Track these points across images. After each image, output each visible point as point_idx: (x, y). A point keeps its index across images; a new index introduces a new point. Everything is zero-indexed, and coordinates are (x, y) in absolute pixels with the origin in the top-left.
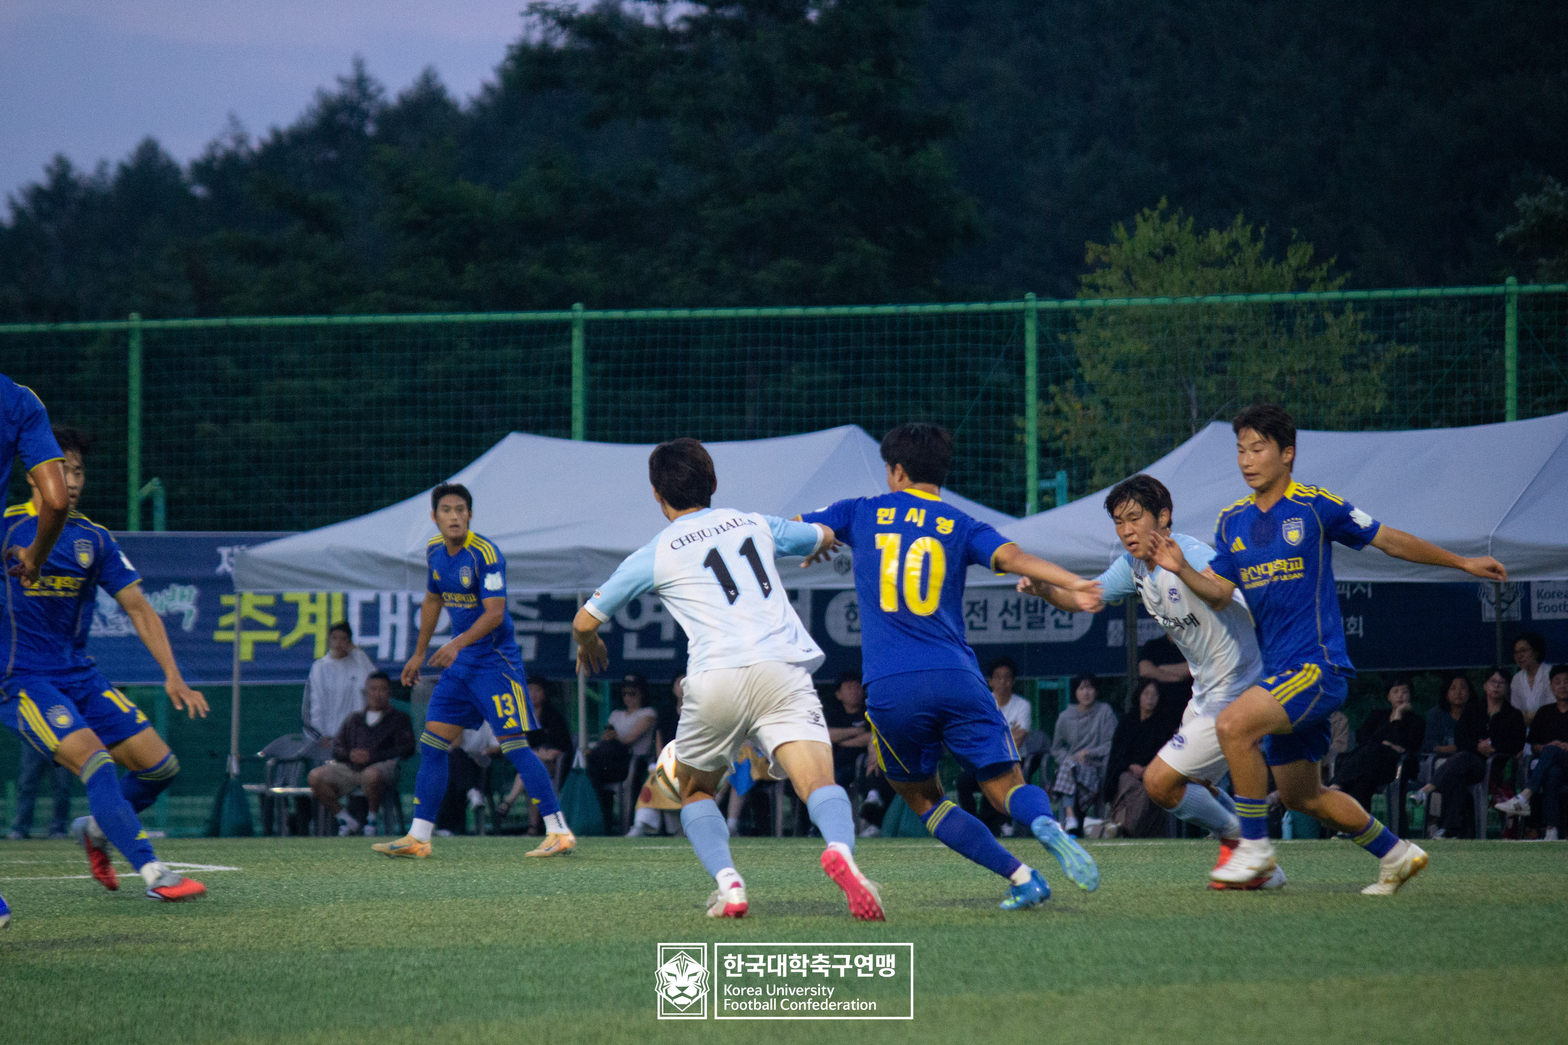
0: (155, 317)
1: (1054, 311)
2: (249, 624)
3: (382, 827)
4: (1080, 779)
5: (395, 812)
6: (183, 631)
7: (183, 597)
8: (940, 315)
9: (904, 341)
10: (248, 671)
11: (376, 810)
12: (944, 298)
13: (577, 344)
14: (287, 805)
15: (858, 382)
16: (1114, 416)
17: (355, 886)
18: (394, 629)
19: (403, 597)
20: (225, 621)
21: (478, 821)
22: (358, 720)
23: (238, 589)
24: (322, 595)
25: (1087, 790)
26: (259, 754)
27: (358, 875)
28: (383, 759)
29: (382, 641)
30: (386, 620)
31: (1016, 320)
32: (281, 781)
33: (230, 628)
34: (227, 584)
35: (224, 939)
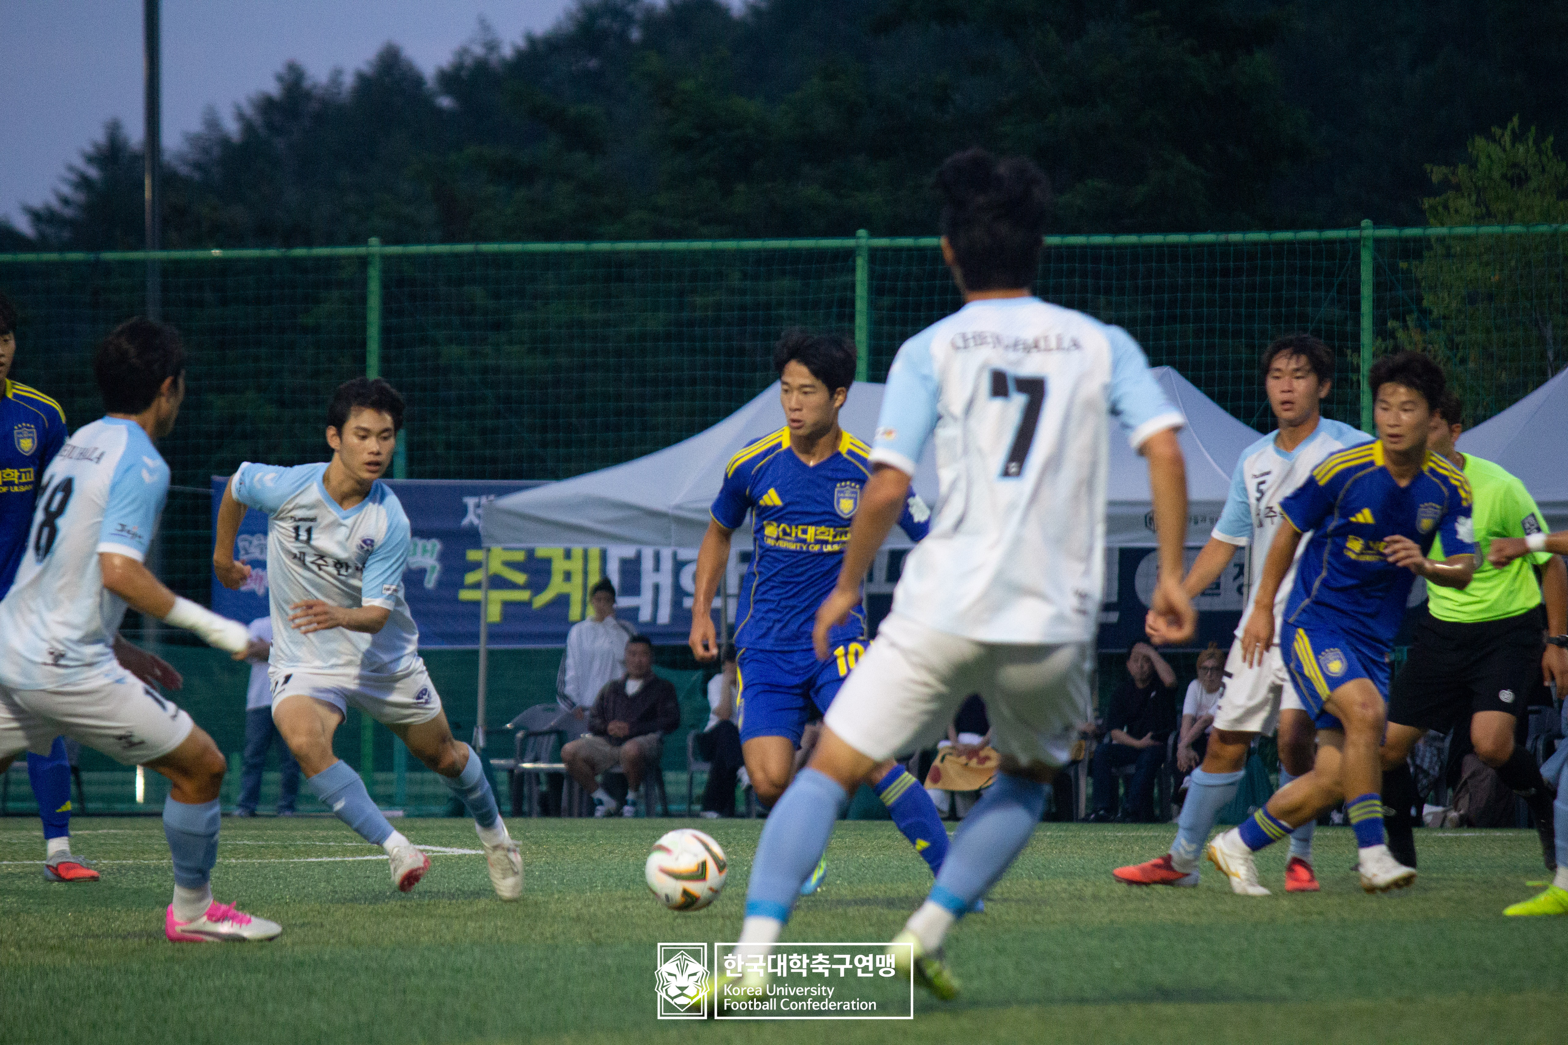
0: (397, 242)
1: (1392, 240)
2: (498, 582)
3: (642, 808)
4: (1418, 762)
5: (657, 790)
6: (424, 588)
7: (425, 551)
8: (1265, 244)
9: (1225, 273)
10: (495, 635)
11: (636, 790)
12: (1269, 226)
13: (861, 275)
14: (539, 783)
15: (1173, 319)
16: (1459, 355)
17: (614, 872)
18: (657, 588)
19: (666, 554)
20: (471, 578)
21: (748, 803)
22: (616, 689)
23: (485, 545)
24: (577, 551)
25: (1426, 773)
26: (508, 725)
27: (617, 860)
28: (645, 733)
29: (643, 603)
30: (648, 580)
31: (1352, 248)
32: (532, 756)
33: (477, 586)
34: (473, 538)
35: (470, 930)
